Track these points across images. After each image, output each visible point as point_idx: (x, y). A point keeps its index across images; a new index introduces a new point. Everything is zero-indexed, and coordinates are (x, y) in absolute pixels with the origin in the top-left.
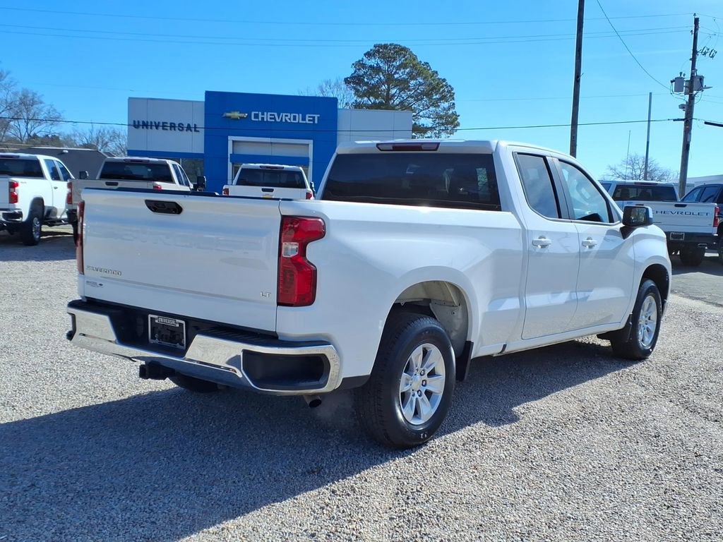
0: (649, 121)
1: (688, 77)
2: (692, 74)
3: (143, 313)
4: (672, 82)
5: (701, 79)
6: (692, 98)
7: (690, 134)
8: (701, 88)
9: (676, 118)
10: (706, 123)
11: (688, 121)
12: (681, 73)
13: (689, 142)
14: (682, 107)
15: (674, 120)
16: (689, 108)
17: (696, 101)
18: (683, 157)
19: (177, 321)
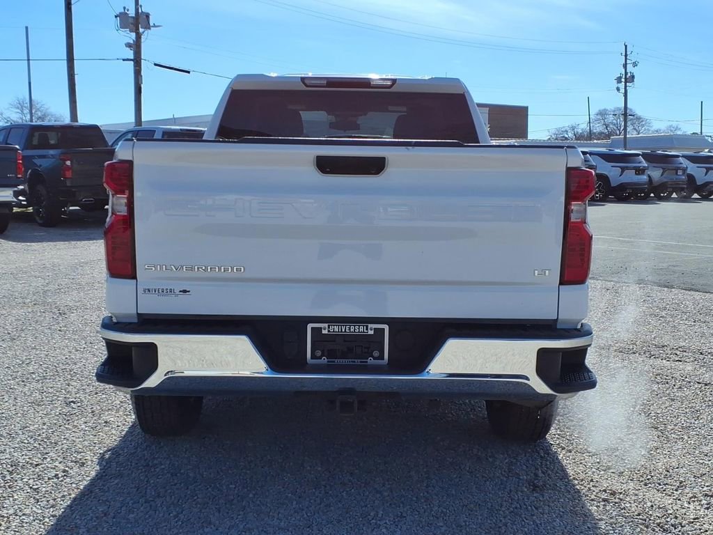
0: (29, 60)
1: (132, 13)
2: (137, 10)
3: (298, 324)
4: (116, 17)
5: (148, 16)
6: (139, 36)
7: (141, 76)
8: (148, 27)
9: (126, 58)
10: (156, 65)
11: (137, 61)
12: (124, 8)
13: (140, 85)
14: (128, 45)
15: (124, 60)
16: (136, 47)
17: (142, 40)
18: (135, 101)
19: (370, 326)
